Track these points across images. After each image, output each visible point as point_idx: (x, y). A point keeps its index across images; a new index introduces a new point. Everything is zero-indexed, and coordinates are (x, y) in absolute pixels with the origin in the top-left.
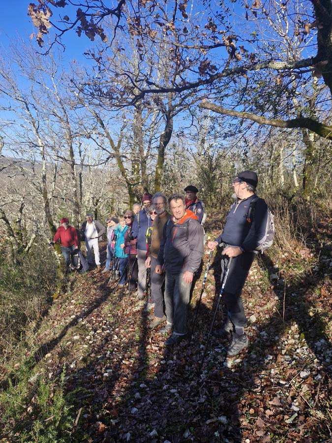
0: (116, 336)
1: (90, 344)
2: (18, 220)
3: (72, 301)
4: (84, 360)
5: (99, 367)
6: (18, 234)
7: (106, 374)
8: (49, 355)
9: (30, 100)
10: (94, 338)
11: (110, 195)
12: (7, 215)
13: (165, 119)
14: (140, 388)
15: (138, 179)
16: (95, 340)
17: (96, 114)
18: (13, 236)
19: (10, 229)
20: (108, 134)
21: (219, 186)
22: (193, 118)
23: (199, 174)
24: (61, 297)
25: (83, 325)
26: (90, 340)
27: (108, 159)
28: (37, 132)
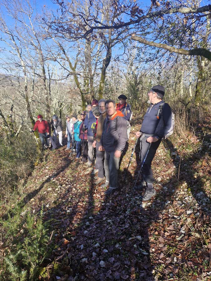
0: (74, 189)
1: (59, 193)
2: (10, 116)
3: (46, 168)
4: (55, 202)
5: (64, 207)
7: (68, 211)
8: (33, 199)
9: (15, 33)
10: (61, 190)
11: (70, 100)
12: (3, 112)
13: (106, 49)
14: (89, 219)
15: (88, 90)
17: (60, 44)
18: (7, 126)
19: (5, 121)
20: (68, 58)
21: (141, 95)
22: (125, 48)
23: (128, 88)
24: (39, 165)
25: (54, 182)
26: (58, 191)
27: (68, 76)
28: (21, 57)
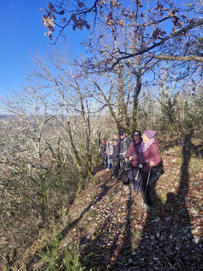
0: (115, 218)
1: (99, 223)
2: (57, 149)
3: (88, 195)
4: (95, 234)
5: (104, 239)
6: (58, 156)
8: (74, 230)
10: (101, 219)
11: (107, 129)
12: (51, 146)
13: (136, 78)
14: (132, 255)
15: (122, 117)
16: (102, 221)
17: (95, 82)
18: (55, 158)
19: (53, 154)
20: (102, 93)
21: (177, 116)
22: (155, 74)
24: (81, 192)
25: (94, 210)
26: (99, 220)
27: (103, 107)
28: (63, 98)
